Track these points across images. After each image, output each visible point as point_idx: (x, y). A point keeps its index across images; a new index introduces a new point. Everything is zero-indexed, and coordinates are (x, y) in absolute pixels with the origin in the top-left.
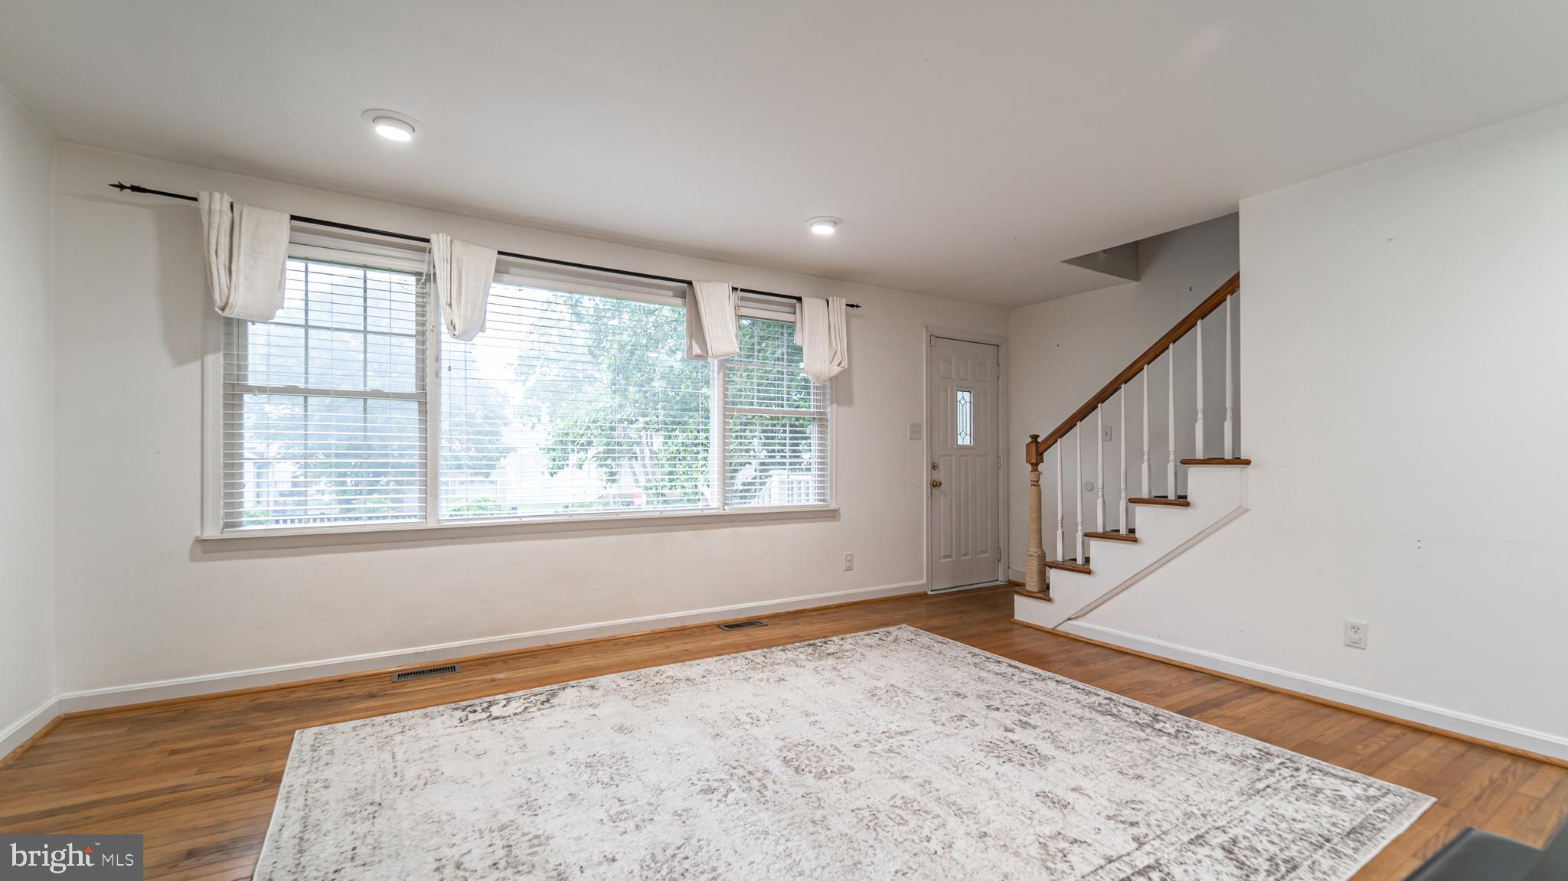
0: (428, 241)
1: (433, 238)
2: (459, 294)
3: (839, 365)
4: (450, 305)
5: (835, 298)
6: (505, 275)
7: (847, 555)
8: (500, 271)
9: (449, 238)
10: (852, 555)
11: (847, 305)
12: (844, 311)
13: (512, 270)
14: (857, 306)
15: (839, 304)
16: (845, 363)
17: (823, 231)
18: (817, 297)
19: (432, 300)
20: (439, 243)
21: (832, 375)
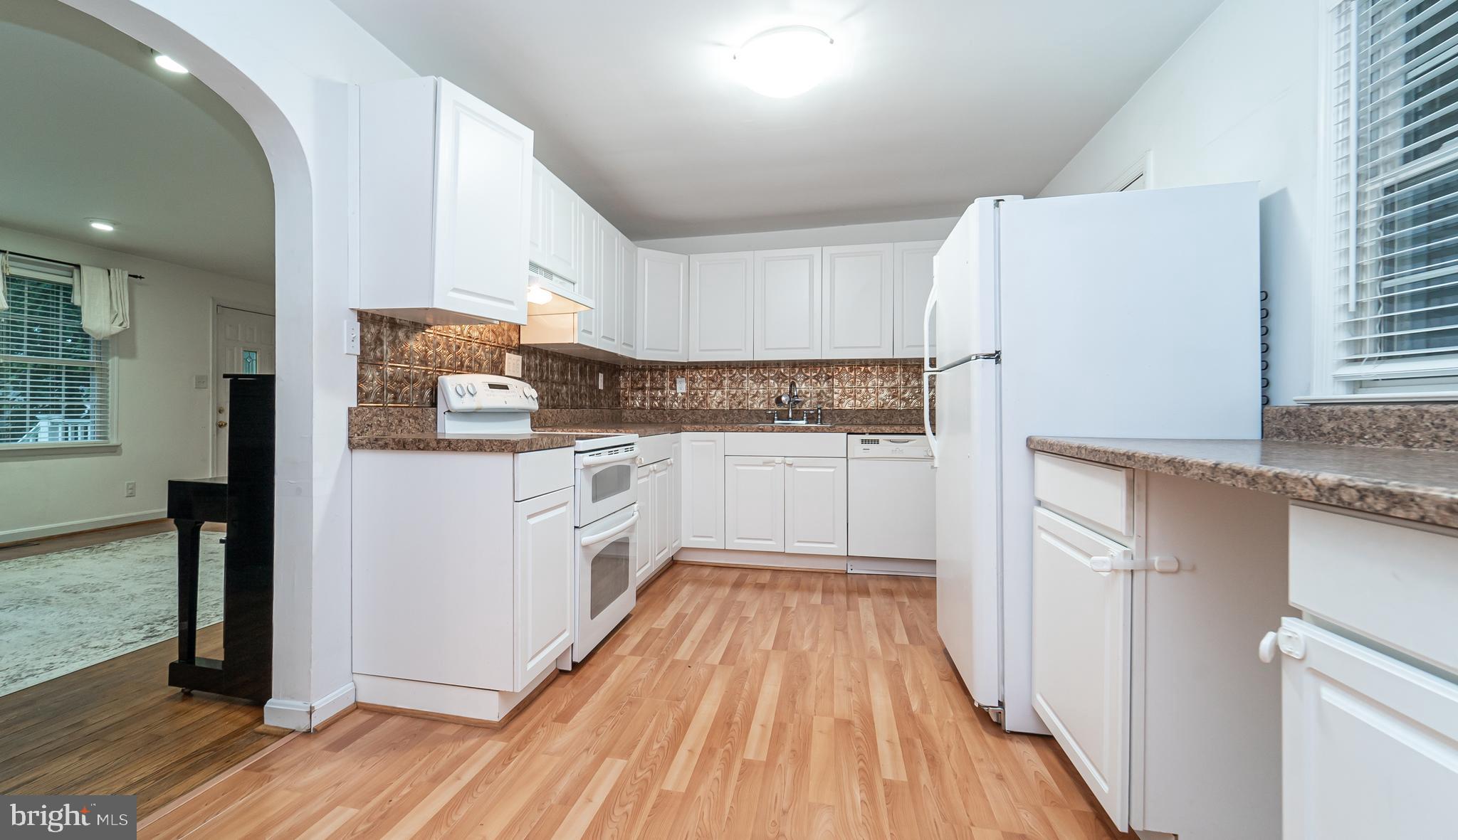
3: (121, 325)
5: (117, 270)
7: (128, 484)
10: (135, 484)
11: (130, 275)
12: (126, 282)
14: (141, 277)
15: (120, 277)
16: (127, 324)
17: (103, 227)
18: (97, 266)
21: (112, 333)
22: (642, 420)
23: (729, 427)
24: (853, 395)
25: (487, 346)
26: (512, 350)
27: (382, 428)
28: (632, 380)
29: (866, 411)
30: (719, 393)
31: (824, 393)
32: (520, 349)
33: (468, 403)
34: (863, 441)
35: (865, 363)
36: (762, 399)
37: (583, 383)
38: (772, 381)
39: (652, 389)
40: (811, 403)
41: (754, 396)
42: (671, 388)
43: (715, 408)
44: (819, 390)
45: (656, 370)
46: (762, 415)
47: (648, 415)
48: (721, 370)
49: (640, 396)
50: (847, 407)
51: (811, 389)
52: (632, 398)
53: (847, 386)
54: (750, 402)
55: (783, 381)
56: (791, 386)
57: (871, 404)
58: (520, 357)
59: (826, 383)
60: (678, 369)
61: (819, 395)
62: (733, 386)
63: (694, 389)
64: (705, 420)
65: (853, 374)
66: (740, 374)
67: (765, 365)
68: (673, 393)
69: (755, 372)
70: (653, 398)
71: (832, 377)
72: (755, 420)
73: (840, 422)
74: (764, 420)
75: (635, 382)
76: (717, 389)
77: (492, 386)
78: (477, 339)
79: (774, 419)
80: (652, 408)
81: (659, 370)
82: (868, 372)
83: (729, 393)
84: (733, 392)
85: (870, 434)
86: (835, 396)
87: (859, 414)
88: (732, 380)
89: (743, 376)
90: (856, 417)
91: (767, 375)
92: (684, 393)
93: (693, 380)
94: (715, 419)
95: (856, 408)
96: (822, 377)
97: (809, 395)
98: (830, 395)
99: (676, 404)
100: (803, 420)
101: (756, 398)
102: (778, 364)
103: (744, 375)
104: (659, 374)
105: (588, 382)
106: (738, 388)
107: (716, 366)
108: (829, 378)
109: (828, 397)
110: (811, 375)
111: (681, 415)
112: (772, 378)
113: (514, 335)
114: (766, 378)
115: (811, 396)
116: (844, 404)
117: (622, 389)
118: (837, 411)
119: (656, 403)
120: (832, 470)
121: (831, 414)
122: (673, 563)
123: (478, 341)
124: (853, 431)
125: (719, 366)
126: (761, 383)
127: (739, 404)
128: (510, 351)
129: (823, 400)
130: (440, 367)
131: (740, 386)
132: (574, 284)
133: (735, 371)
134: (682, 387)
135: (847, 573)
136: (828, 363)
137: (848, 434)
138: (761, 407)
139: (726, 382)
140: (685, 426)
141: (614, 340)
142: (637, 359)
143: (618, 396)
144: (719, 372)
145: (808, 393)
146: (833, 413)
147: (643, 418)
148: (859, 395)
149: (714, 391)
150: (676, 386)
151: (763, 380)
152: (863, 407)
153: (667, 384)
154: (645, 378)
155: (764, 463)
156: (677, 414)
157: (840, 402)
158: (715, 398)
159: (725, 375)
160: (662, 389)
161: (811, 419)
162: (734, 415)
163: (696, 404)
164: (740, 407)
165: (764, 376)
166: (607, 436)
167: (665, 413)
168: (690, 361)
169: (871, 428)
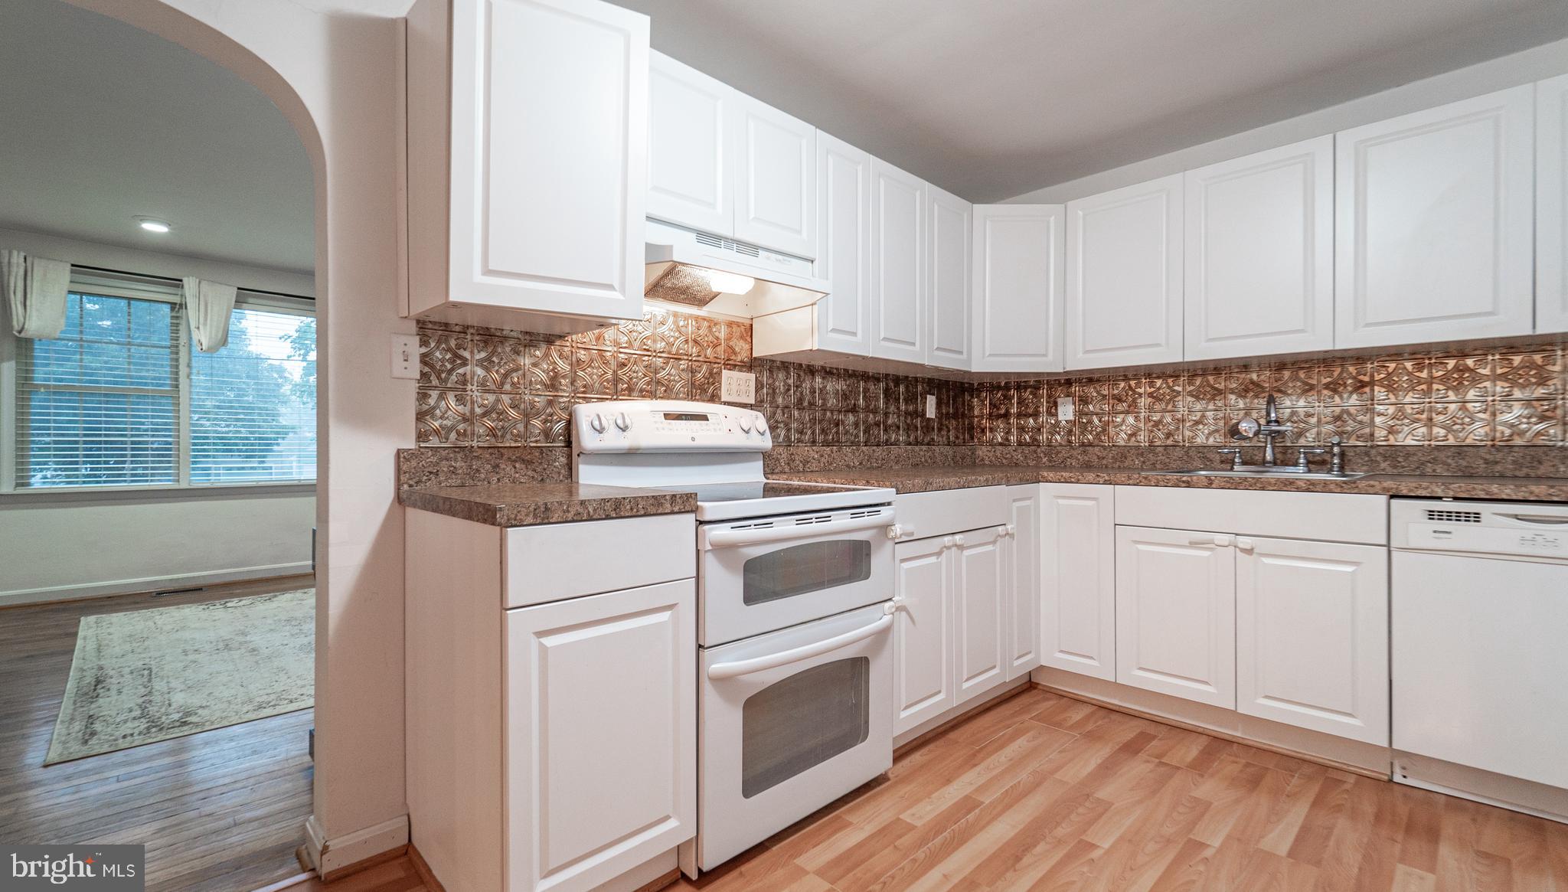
0: (181, 281)
1: (185, 280)
2: (206, 319)
4: (198, 328)
6: (244, 304)
8: (240, 302)
9: (198, 280)
13: (251, 300)
19: (183, 322)
20: (190, 284)
22: (1004, 461)
23: (1122, 477)
24: (1424, 416)
25: (682, 362)
26: (735, 366)
27: (459, 476)
28: (990, 404)
29: (1460, 450)
30: (1131, 419)
31: (1349, 414)
32: (752, 364)
33: (613, 440)
34: (1431, 514)
35: (1460, 350)
36: (1212, 428)
37: (892, 408)
38: (1233, 397)
39: (1019, 415)
40: (1318, 434)
41: (1197, 423)
42: (1049, 413)
43: (1122, 443)
44: (1338, 410)
45: (1026, 388)
46: (1211, 456)
47: (1014, 454)
48: (1133, 383)
49: (1002, 426)
50: (1409, 441)
51: (1319, 408)
52: (991, 430)
53: (1408, 399)
54: (1187, 433)
55: (1256, 396)
56: (1269, 403)
57: (1477, 432)
58: (752, 376)
59: (1355, 396)
60: (1060, 384)
61: (1337, 418)
62: (1157, 407)
63: (1087, 414)
64: (1104, 462)
65: (1424, 374)
66: (1169, 387)
67: (1219, 368)
68: (1053, 422)
69: (1198, 383)
70: (1022, 429)
71: (1372, 383)
72: (1198, 463)
73: (1389, 470)
74: (1216, 464)
75: (995, 406)
76: (1127, 412)
77: (667, 416)
78: (663, 352)
79: (1233, 463)
80: (1020, 444)
81: (1030, 387)
82: (1468, 369)
83: (1148, 419)
84: (1156, 417)
85: (1456, 499)
86: (1378, 420)
87: (1442, 456)
88: (1153, 397)
89: (1174, 391)
90: (1434, 461)
91: (1221, 386)
92: (1071, 421)
93: (1084, 400)
94: (1121, 462)
95: (1433, 443)
96: (1345, 385)
97: (1314, 420)
98: (1366, 419)
99: (1058, 437)
100: (1296, 464)
101: (1201, 427)
102: (1245, 366)
103: (1176, 388)
104: (1031, 393)
105: (903, 408)
106: (1165, 411)
107: (1125, 376)
108: (1363, 386)
109: (1361, 422)
110: (1319, 381)
111: (1064, 453)
112: (1232, 392)
113: (741, 347)
114: (1220, 392)
115: (1319, 421)
116: (1401, 436)
117: (977, 417)
118: (1381, 450)
119: (1027, 437)
120: (1349, 569)
121: (1367, 454)
122: (1028, 686)
123: (663, 355)
124: (1405, 492)
125: (1130, 376)
126: (1210, 400)
127: (1168, 438)
128: (733, 367)
129: (1349, 429)
130: (584, 392)
131: (1170, 407)
132: (812, 262)
133: (1159, 383)
134: (1066, 412)
135: (1391, 781)
136: (1360, 357)
137: (1392, 497)
138: (1211, 441)
139: (1143, 402)
140: (1045, 474)
141: (913, 344)
142: (973, 371)
143: (971, 428)
144: (1130, 386)
145: (1311, 415)
146: (1373, 452)
147: (1006, 459)
148: (1441, 418)
149: (1122, 416)
150: (1056, 409)
151: (1215, 395)
152: (1451, 441)
153: (1043, 409)
154: (1010, 398)
155: (1190, 543)
156: (1059, 452)
157: (1391, 431)
158: (1124, 427)
159: (1141, 391)
160: (1036, 415)
161: (1316, 463)
162: (1156, 454)
163: (1090, 437)
164: (1169, 442)
165: (1216, 389)
166: (854, 490)
167: (1039, 450)
168: (1068, 369)
169: (1460, 487)
